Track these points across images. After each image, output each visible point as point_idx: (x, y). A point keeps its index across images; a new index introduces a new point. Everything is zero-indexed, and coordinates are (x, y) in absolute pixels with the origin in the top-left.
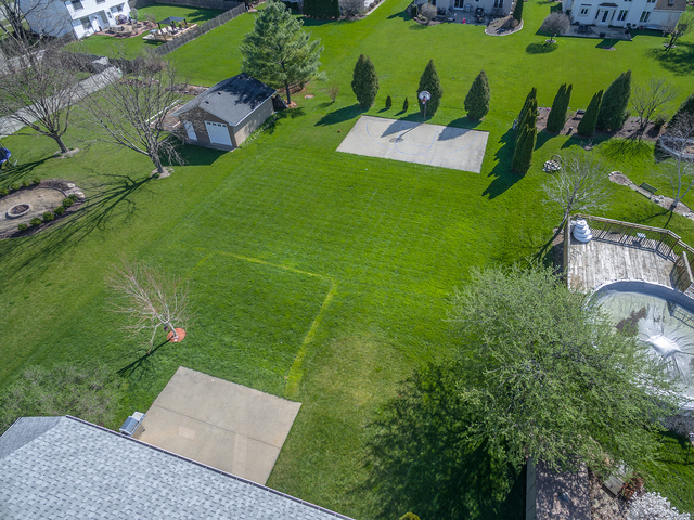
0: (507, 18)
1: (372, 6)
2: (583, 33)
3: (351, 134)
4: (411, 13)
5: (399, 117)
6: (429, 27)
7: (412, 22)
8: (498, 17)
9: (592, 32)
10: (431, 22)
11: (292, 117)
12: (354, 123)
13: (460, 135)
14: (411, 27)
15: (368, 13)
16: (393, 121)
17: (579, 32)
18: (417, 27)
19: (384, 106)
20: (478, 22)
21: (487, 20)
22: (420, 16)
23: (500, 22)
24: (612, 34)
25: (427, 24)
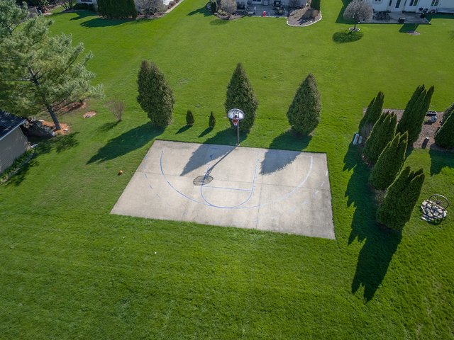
0: (305, 9)
1: (172, 4)
2: (381, 19)
3: (137, 176)
4: (211, 9)
5: (205, 138)
6: (230, 21)
7: (213, 18)
8: (296, 8)
9: (390, 18)
10: (232, 17)
11: (59, 150)
12: (144, 155)
13: (289, 162)
14: (213, 23)
15: (169, 11)
16: (197, 146)
17: (377, 19)
18: (218, 22)
19: (185, 123)
20: (278, 14)
21: (286, 12)
22: (220, 11)
23: (300, 13)
24: (409, 19)
25: (228, 19)
